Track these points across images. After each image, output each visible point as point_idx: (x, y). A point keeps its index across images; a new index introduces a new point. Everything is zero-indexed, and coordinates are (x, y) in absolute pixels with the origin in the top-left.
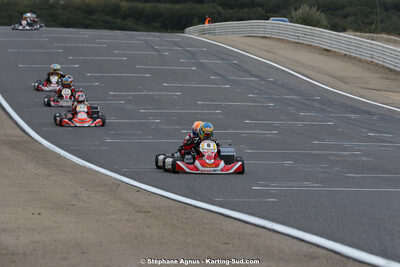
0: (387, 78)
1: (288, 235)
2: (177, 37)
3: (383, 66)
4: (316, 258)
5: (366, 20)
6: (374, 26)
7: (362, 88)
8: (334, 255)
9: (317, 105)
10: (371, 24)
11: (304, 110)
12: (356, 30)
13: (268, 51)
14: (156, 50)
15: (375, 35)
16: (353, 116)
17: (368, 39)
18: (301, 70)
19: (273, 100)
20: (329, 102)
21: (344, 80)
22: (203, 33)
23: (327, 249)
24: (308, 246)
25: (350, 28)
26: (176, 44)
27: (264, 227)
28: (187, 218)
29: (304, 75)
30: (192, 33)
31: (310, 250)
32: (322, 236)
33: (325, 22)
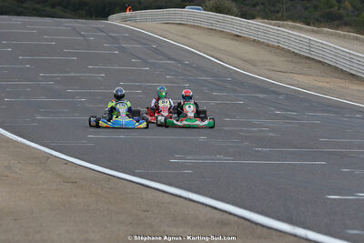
0: (292, 62)
2: (101, 23)
3: (289, 51)
4: (228, 224)
5: (272, 9)
6: (280, 14)
7: (270, 70)
8: (243, 221)
9: (228, 85)
10: (278, 12)
11: (216, 90)
12: (264, 18)
13: (183, 37)
14: (82, 35)
15: (281, 22)
16: (261, 96)
17: (274, 25)
19: (189, 81)
20: (239, 83)
21: (253, 63)
22: (125, 20)
24: (221, 213)
25: (259, 16)
26: (100, 30)
28: (111, 188)
29: (216, 58)
30: (115, 20)
32: (232, 204)
33: (235, 10)
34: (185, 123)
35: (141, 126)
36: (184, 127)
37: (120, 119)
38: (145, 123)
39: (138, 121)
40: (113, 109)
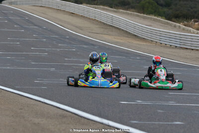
0: (102, 28)
1: (52, 105)
3: (101, 22)
4: (66, 117)
6: (96, 2)
7: (90, 32)
8: (74, 115)
10: (95, 0)
11: (61, 43)
12: (87, 3)
13: (43, 13)
15: (97, 6)
17: (93, 8)
18: (59, 23)
20: (73, 39)
21: (81, 28)
23: (71, 112)
25: (84, 3)
27: (40, 101)
30: (5, 4)
31: (63, 113)
32: (69, 106)
34: (158, 84)
35: (115, 86)
36: (157, 88)
37: (96, 79)
38: (118, 83)
39: (111, 82)
40: (89, 71)
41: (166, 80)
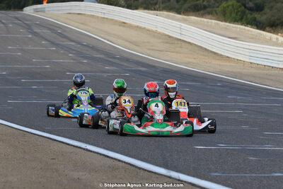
0: (167, 43)
1: (98, 153)
2: (17, 14)
4: (117, 169)
5: (152, 2)
6: (157, 6)
7: (149, 49)
8: (130, 167)
9: (117, 61)
10: (156, 4)
12: (145, 9)
13: (82, 24)
14: (3, 23)
15: (158, 12)
17: (154, 15)
18: (108, 37)
19: (87, 58)
21: (136, 44)
22: (36, 11)
23: (125, 162)
24: (112, 160)
25: (141, 7)
26: (17, 18)
27: (80, 148)
28: (26, 141)
29: (108, 40)
30: (29, 10)
32: (121, 154)
33: (123, 2)
34: (151, 129)
36: (149, 135)
41: (165, 121)
